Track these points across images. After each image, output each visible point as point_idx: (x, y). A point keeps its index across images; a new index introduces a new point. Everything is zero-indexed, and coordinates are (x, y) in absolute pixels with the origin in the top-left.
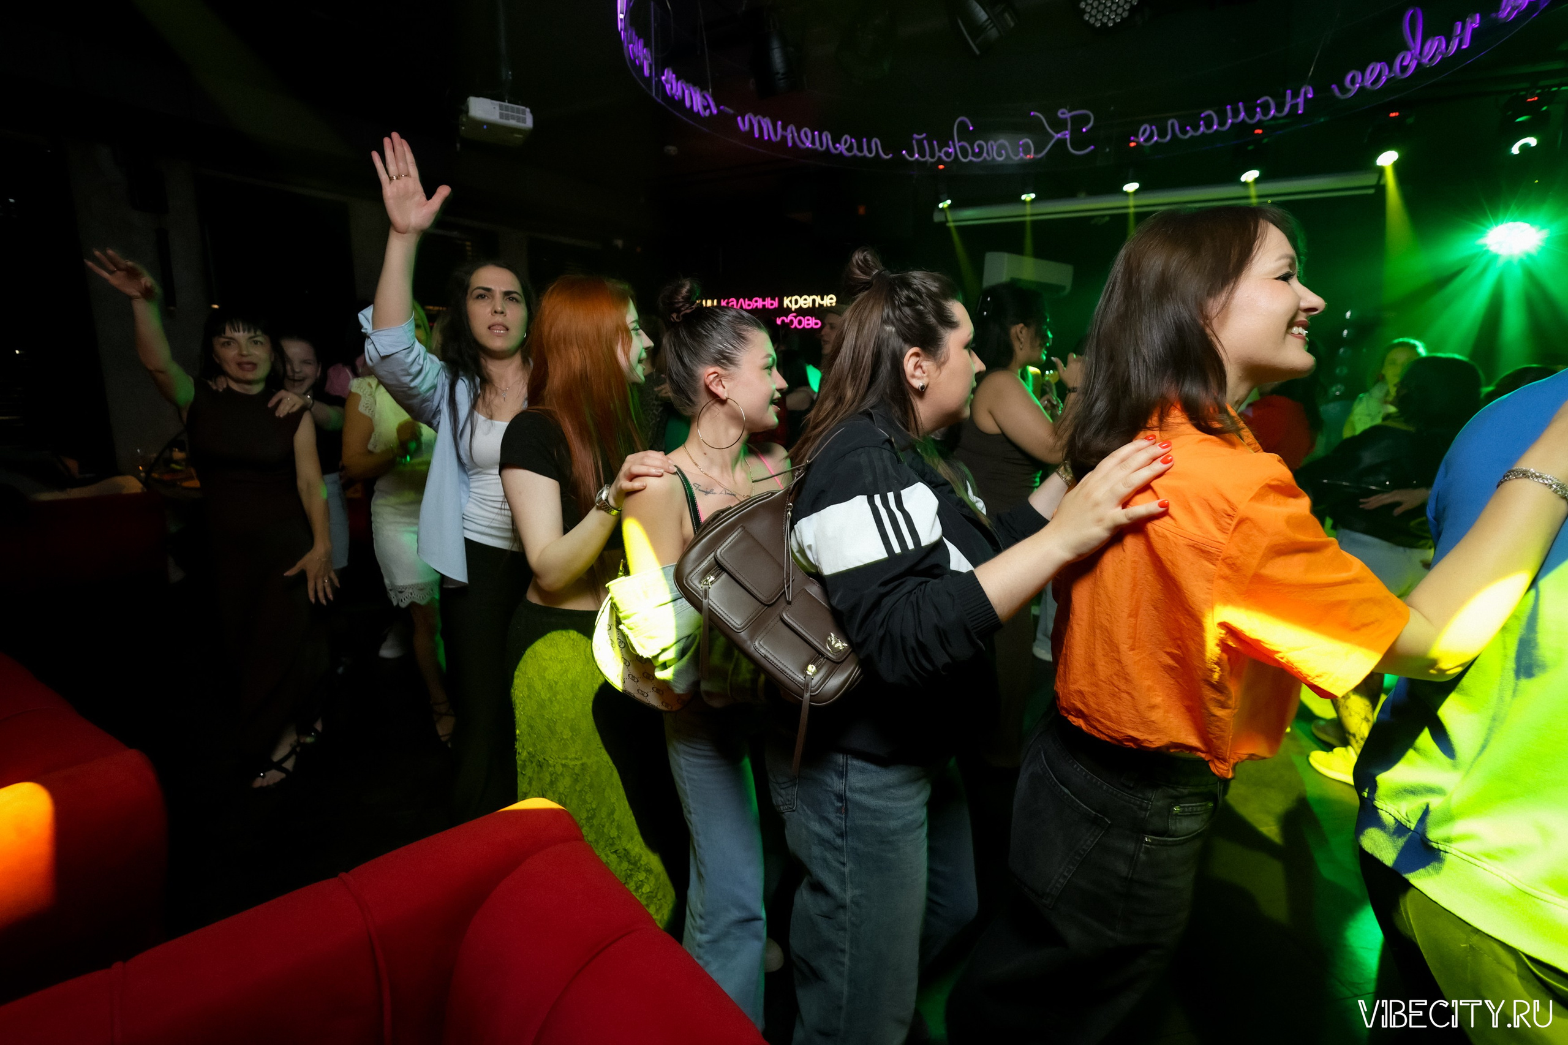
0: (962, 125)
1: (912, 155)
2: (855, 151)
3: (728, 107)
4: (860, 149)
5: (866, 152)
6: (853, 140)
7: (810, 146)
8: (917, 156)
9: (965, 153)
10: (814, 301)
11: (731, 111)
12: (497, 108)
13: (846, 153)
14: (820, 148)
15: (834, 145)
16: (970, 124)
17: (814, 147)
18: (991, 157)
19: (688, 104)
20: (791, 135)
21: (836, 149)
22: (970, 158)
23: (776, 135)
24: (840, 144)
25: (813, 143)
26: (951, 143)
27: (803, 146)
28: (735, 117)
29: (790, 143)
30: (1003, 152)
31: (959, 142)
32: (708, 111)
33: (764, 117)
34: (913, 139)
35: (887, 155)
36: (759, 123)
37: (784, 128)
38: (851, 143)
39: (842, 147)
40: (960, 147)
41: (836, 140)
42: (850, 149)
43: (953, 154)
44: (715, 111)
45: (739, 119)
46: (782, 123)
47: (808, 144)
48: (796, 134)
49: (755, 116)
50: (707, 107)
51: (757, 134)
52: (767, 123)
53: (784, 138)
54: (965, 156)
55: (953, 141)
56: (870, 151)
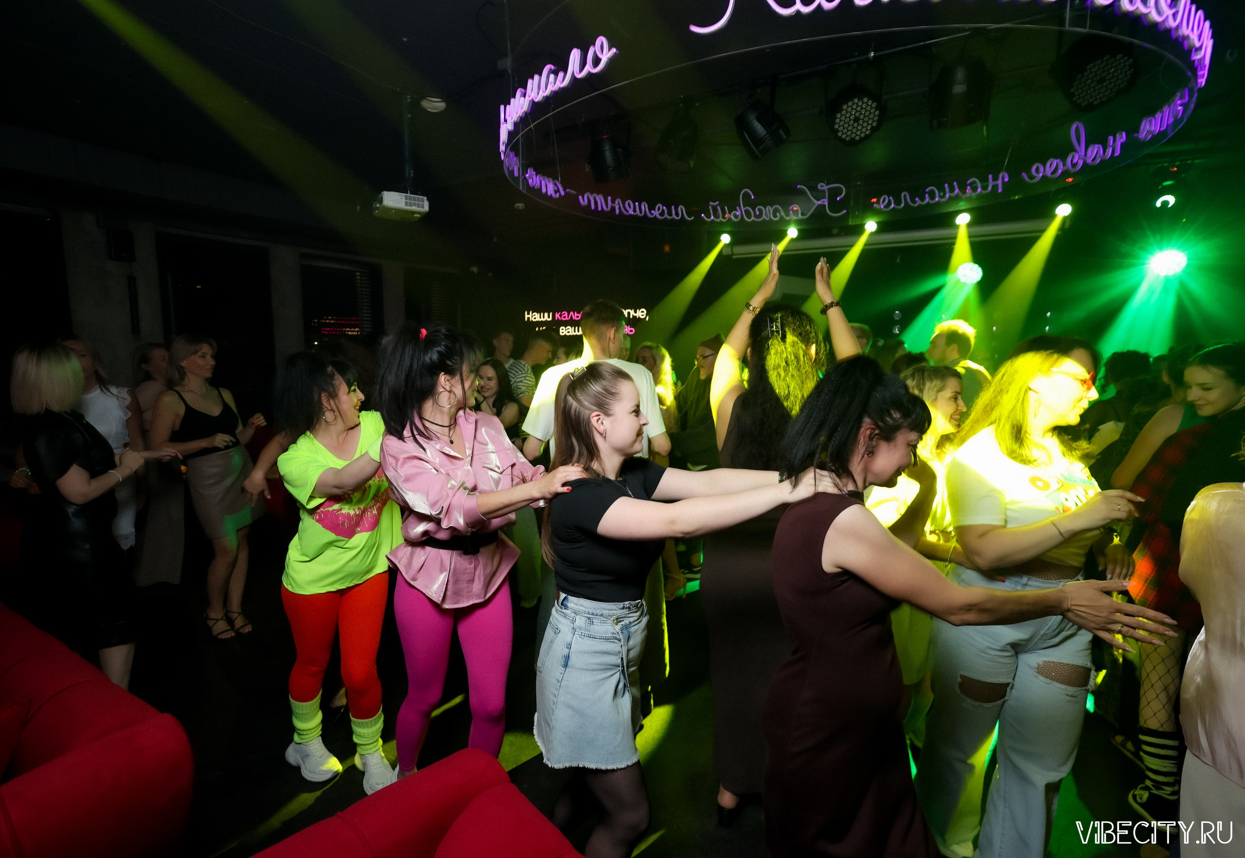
0: (746, 195)
1: (709, 217)
2: (666, 215)
3: (573, 190)
4: (670, 214)
5: (674, 216)
6: (664, 208)
7: (632, 213)
8: (712, 218)
11: (574, 192)
12: (404, 198)
13: (659, 217)
14: (640, 214)
15: (650, 211)
16: (752, 196)
17: (635, 214)
18: (768, 218)
19: (544, 190)
20: (618, 206)
21: (652, 214)
22: (753, 218)
23: (607, 205)
24: (655, 210)
25: (635, 210)
26: (738, 208)
27: (627, 214)
28: (577, 197)
29: (617, 211)
30: (778, 214)
31: (744, 207)
32: (558, 194)
33: (598, 195)
34: (709, 206)
35: (690, 218)
36: (595, 199)
37: (613, 201)
38: (663, 210)
39: (656, 213)
40: (745, 211)
41: (652, 208)
42: (662, 214)
43: (740, 217)
44: (563, 193)
45: (580, 197)
46: (611, 197)
47: (631, 212)
48: (622, 205)
49: (592, 194)
50: (555, 191)
51: (593, 207)
52: (600, 198)
53: (613, 208)
54: (749, 216)
55: (740, 207)
56: (677, 215)
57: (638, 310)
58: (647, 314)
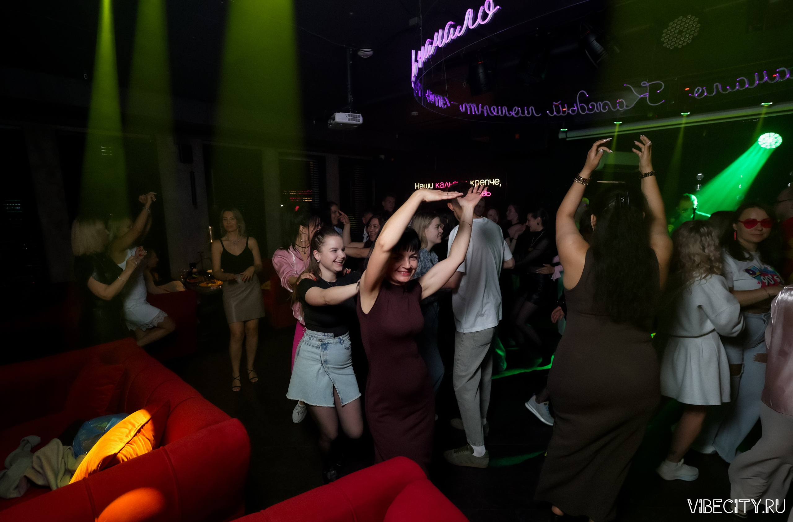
0: (582, 95)
1: (552, 112)
2: (520, 114)
4: (523, 113)
5: (526, 114)
6: (520, 109)
7: (496, 114)
8: (555, 113)
9: (583, 109)
10: (487, 182)
11: (456, 103)
12: (347, 116)
13: (515, 115)
14: (501, 115)
15: (509, 112)
16: (586, 94)
17: (498, 115)
18: (599, 110)
19: (437, 104)
20: (486, 111)
21: (510, 114)
22: (586, 112)
23: (478, 111)
24: (512, 112)
25: (498, 113)
26: (575, 105)
27: (492, 115)
29: (486, 114)
30: (607, 107)
31: (580, 104)
32: (446, 106)
33: (472, 103)
34: (553, 104)
35: (538, 115)
36: (471, 107)
37: (483, 108)
38: (518, 111)
39: (513, 113)
40: (580, 107)
41: (510, 110)
42: (517, 113)
43: (576, 111)
44: (449, 105)
45: (460, 106)
46: (482, 106)
47: (495, 114)
48: (488, 110)
49: (469, 104)
50: (444, 104)
51: (468, 112)
52: (474, 106)
53: (483, 112)
55: (577, 104)
56: (528, 113)
57: (494, 180)
58: (500, 183)
